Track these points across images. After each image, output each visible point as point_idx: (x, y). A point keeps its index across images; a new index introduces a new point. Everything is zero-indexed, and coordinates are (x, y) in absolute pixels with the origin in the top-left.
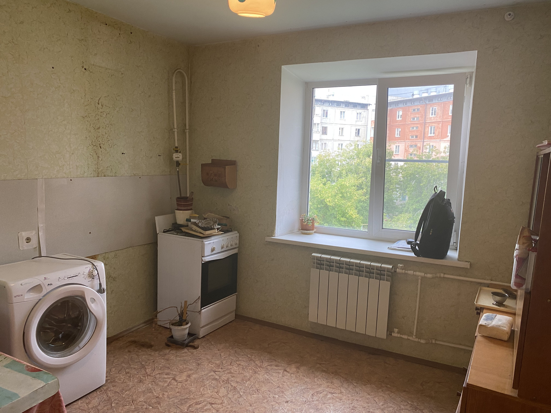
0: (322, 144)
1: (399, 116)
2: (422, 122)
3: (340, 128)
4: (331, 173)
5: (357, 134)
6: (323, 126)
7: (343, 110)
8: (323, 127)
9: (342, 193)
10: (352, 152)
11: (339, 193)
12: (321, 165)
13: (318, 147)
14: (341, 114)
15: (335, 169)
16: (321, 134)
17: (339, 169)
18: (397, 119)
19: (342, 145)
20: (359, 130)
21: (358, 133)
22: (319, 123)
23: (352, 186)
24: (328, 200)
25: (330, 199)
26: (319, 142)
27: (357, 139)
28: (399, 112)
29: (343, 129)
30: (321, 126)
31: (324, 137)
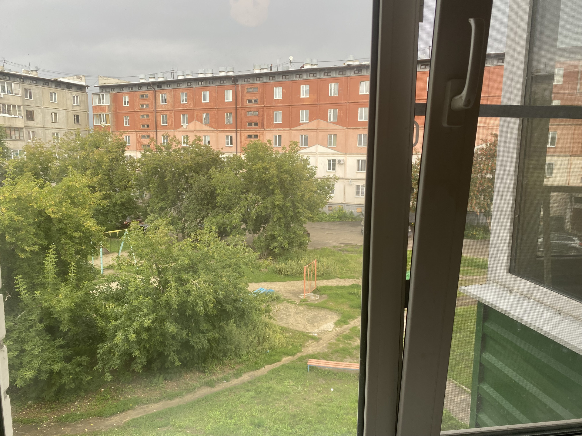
0: (29, 132)
1: (125, 102)
2: (152, 110)
3: (52, 114)
4: (47, 170)
5: (76, 121)
6: (27, 109)
7: (53, 90)
8: (27, 111)
9: (70, 197)
10: (74, 142)
11: (66, 197)
12: (31, 160)
13: (24, 136)
14: (51, 95)
15: (53, 164)
16: (26, 119)
17: (58, 164)
18: (124, 106)
19: (57, 134)
20: (78, 117)
21: (78, 121)
22: (20, 105)
23: (85, 187)
24: (50, 210)
25: (54, 208)
26: (24, 130)
27: (76, 127)
28: (125, 97)
29: (55, 114)
30: (24, 109)
31: (31, 123)
